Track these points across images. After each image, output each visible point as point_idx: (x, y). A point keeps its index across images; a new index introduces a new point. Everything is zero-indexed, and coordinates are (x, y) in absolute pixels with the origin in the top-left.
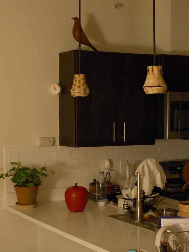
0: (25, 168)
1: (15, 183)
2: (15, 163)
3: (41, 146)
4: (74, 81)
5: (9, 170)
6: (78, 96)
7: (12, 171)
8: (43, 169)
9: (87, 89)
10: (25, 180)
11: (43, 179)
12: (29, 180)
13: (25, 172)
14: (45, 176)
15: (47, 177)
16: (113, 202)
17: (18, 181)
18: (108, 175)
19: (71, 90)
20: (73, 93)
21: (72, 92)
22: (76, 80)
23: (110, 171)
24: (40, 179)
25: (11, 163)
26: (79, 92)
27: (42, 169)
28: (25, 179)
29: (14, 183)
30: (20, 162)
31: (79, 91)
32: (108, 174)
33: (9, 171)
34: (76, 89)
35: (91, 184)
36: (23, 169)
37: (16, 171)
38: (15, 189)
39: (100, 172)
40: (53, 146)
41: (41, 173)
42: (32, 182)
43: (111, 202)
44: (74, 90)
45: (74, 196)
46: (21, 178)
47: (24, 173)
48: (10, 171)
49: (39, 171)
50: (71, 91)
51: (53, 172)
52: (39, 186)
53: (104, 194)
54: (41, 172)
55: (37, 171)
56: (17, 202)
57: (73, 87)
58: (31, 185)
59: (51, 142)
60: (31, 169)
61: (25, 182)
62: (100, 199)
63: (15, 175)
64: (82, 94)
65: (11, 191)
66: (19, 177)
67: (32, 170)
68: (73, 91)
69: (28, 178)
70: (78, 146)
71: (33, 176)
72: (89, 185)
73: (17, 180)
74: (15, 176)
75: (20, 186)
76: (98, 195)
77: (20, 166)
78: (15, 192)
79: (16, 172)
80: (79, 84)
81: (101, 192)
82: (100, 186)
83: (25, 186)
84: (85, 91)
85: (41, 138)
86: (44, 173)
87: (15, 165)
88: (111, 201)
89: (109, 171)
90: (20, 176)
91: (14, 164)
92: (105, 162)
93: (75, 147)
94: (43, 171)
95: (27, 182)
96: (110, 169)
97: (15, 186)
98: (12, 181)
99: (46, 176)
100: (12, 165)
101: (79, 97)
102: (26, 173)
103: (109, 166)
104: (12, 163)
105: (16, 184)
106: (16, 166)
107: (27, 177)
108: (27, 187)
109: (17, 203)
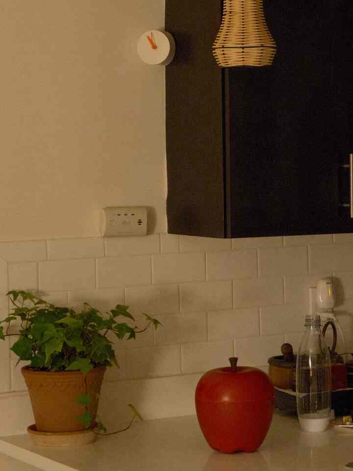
0: (57, 308)
1: (27, 359)
2: (22, 293)
3: (108, 236)
4: (225, 15)
5: (6, 316)
6: (240, 64)
7: (15, 318)
8: (121, 310)
9: (269, 42)
10: (59, 349)
11: (119, 345)
12: (74, 349)
13: (59, 322)
14: (128, 335)
15: (135, 338)
16: (350, 419)
17: (37, 352)
18: (329, 331)
19: (217, 45)
20: (224, 54)
21: (218, 52)
22: (231, 12)
23: (335, 316)
24: (112, 345)
25: (9, 293)
26: (241, 50)
27: (115, 313)
28: (61, 346)
29: (22, 359)
30: (40, 289)
31: (243, 48)
32: (330, 326)
33: (4, 319)
34: (234, 39)
35: (275, 361)
36: (50, 312)
37: (28, 320)
38: (26, 382)
39: (308, 320)
40: (149, 237)
41: (114, 325)
42: (83, 355)
43: (344, 418)
44: (226, 45)
45: (226, 399)
46: (47, 341)
47: (57, 325)
48: (8, 320)
49: (106, 317)
50: (215, 49)
51: (156, 322)
52: (104, 369)
53: (322, 392)
54: (115, 322)
55: (99, 320)
56: (33, 422)
57: (222, 35)
58: (83, 365)
59: (140, 222)
60: (78, 312)
61: (61, 355)
62: (308, 409)
63: (25, 333)
64: (253, 59)
65: (11, 388)
66: (41, 339)
67: (82, 316)
68: (223, 47)
69: (70, 344)
70: (235, 235)
71: (86, 337)
72: (268, 364)
73: (34, 349)
74: (26, 336)
75: (44, 369)
76: (303, 395)
77: (41, 302)
78: (27, 388)
79: (29, 323)
80: (244, 23)
81: (314, 386)
82: (308, 365)
83: (62, 369)
84: (262, 46)
85: (108, 209)
86: (123, 325)
87: (24, 299)
88: (346, 414)
89: (331, 316)
90: (42, 335)
91: (20, 297)
92: (316, 287)
93: (225, 237)
94: (120, 319)
95: (68, 354)
96: (333, 312)
97: (26, 369)
98: (16, 352)
99: (133, 335)
100: (15, 299)
101: (244, 66)
102: (61, 325)
103: (332, 301)
104: (15, 294)
105: (28, 363)
106: (29, 304)
107: (68, 339)
108: (69, 371)
109: (33, 428)
